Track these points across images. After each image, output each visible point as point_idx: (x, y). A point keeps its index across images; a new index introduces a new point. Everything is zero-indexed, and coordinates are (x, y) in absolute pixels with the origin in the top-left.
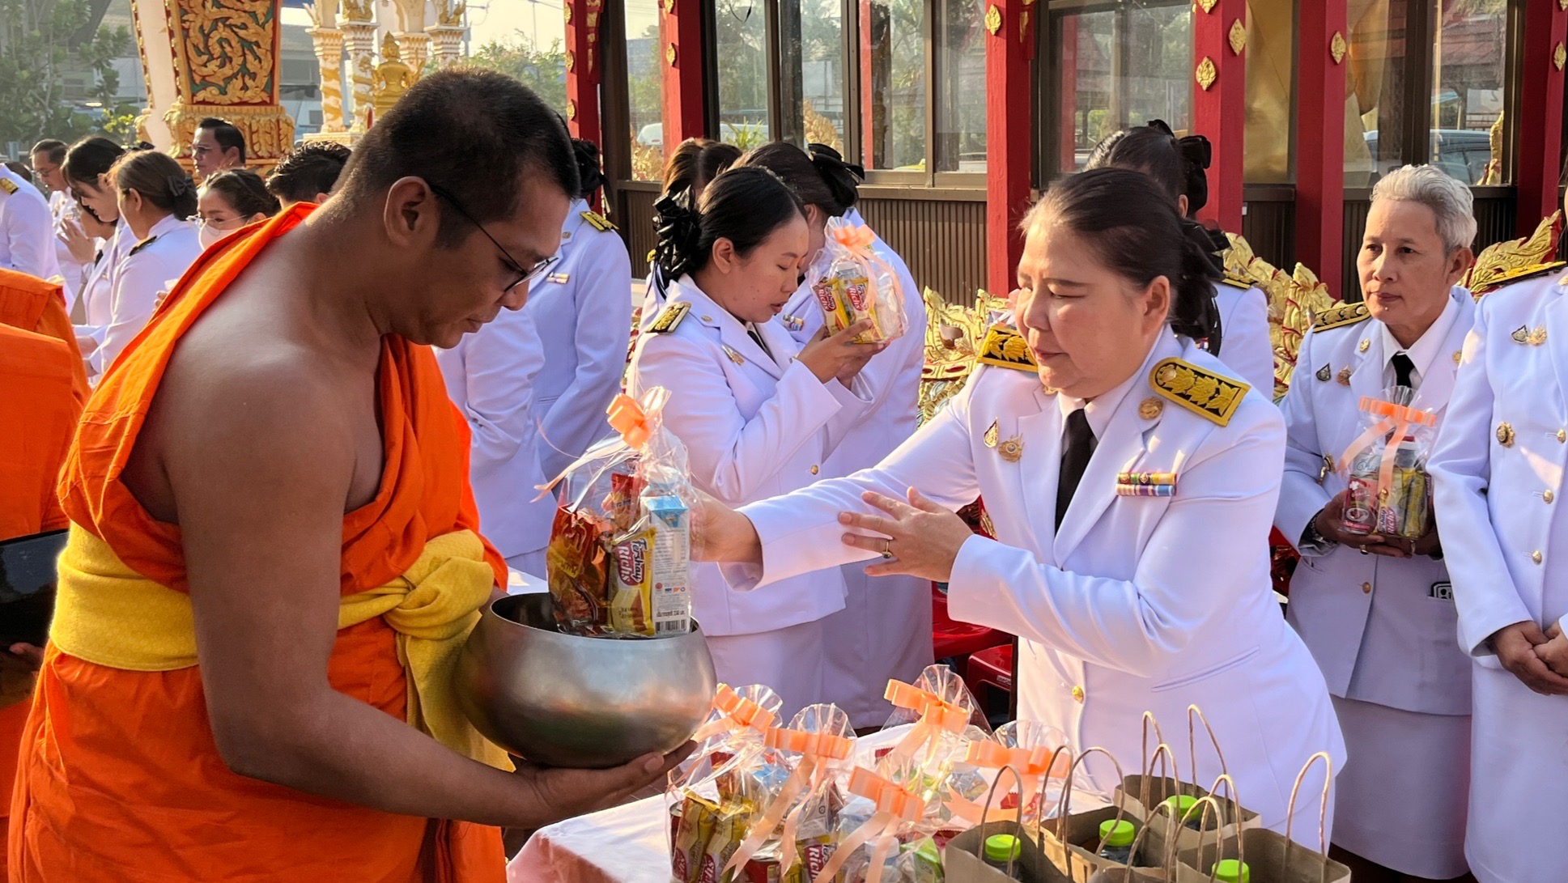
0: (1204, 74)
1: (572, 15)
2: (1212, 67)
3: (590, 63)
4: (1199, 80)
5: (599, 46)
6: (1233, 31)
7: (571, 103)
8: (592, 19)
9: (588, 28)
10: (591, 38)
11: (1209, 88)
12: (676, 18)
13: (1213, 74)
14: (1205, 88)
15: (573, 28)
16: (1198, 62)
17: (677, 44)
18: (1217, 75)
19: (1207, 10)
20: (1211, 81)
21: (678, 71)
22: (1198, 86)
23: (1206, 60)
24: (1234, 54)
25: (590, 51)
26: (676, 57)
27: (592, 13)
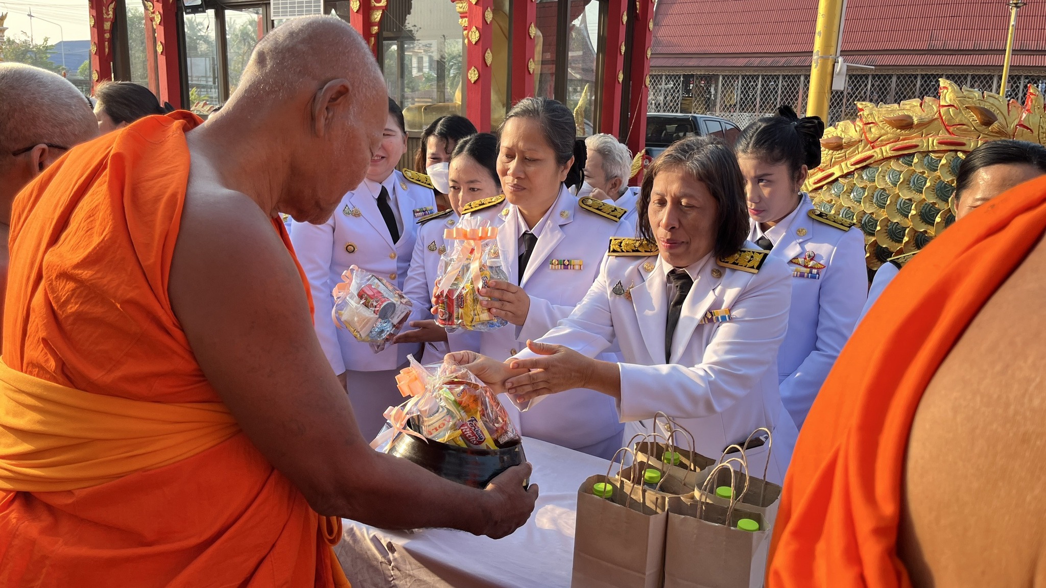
0: (472, 75)
1: (95, 22)
2: (476, 72)
3: (107, 50)
4: (470, 78)
5: (112, 41)
6: (486, 54)
7: (95, 72)
8: (107, 26)
9: (105, 30)
10: (107, 36)
11: (475, 82)
12: (162, 28)
13: (477, 75)
14: (473, 82)
15: (96, 30)
16: (469, 69)
17: (163, 42)
18: (479, 76)
19: (474, 43)
20: (476, 78)
21: (165, 57)
22: (469, 81)
23: (473, 68)
24: (487, 66)
25: (107, 43)
26: (163, 49)
27: (107, 21)
